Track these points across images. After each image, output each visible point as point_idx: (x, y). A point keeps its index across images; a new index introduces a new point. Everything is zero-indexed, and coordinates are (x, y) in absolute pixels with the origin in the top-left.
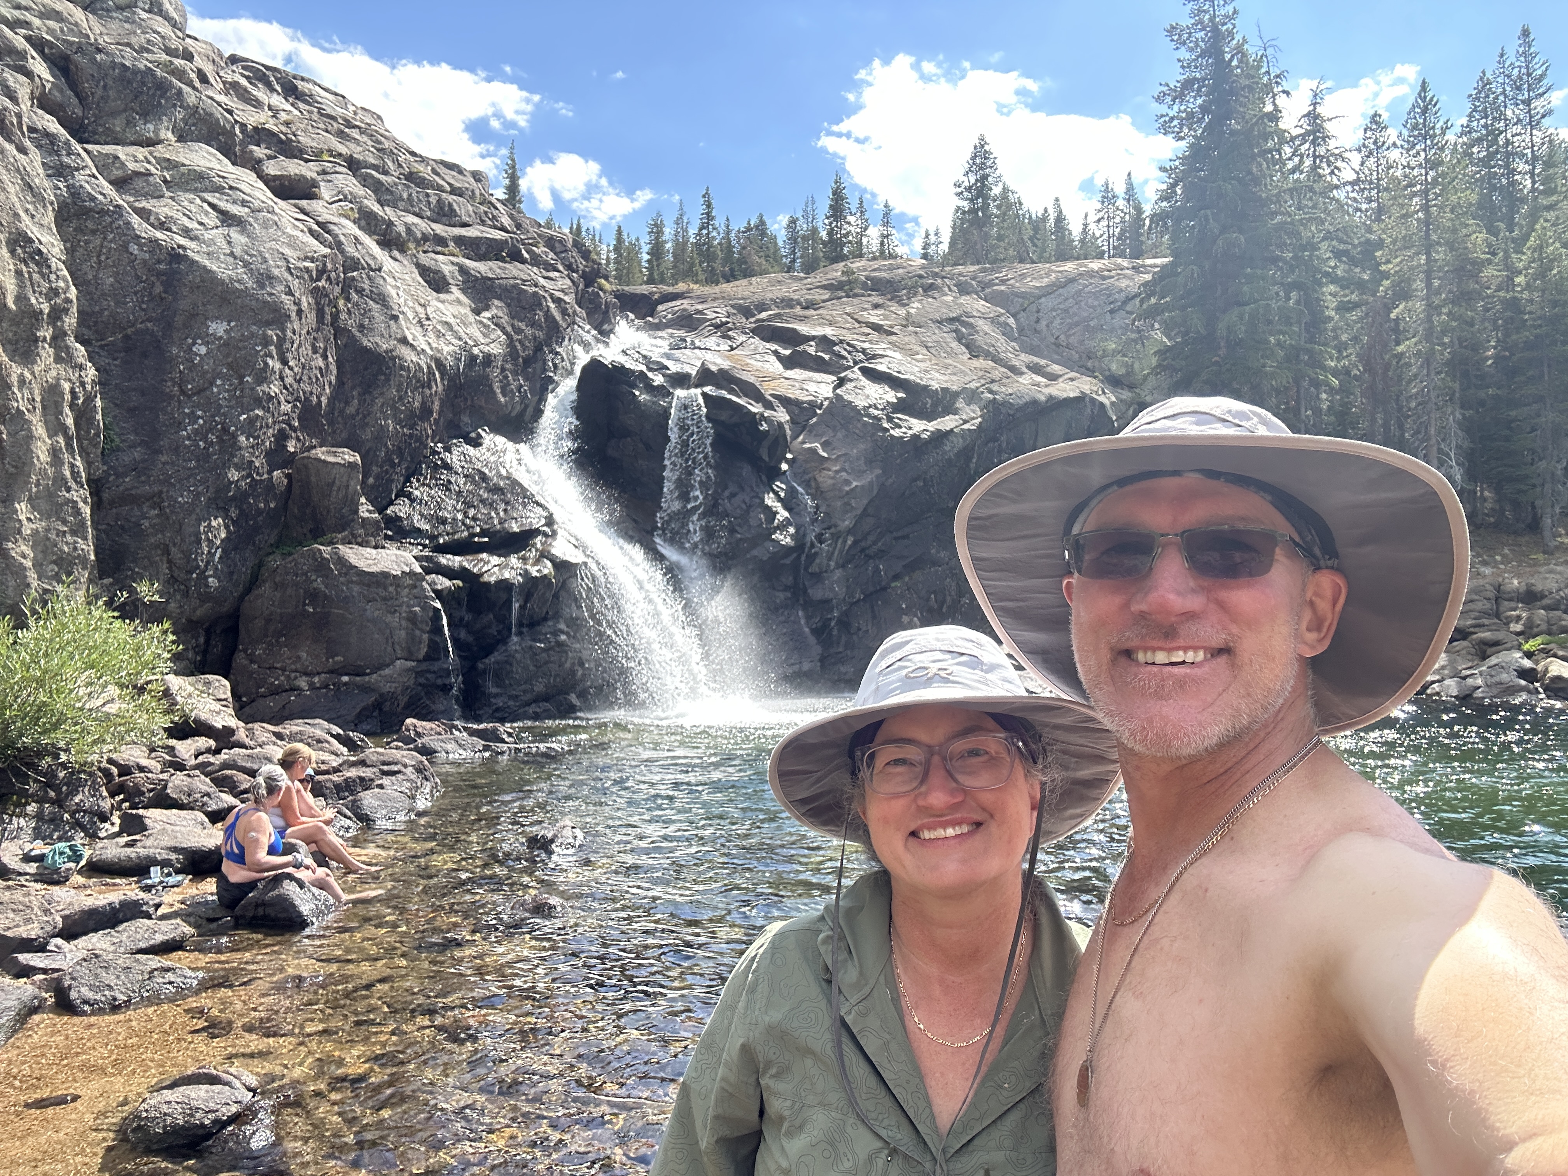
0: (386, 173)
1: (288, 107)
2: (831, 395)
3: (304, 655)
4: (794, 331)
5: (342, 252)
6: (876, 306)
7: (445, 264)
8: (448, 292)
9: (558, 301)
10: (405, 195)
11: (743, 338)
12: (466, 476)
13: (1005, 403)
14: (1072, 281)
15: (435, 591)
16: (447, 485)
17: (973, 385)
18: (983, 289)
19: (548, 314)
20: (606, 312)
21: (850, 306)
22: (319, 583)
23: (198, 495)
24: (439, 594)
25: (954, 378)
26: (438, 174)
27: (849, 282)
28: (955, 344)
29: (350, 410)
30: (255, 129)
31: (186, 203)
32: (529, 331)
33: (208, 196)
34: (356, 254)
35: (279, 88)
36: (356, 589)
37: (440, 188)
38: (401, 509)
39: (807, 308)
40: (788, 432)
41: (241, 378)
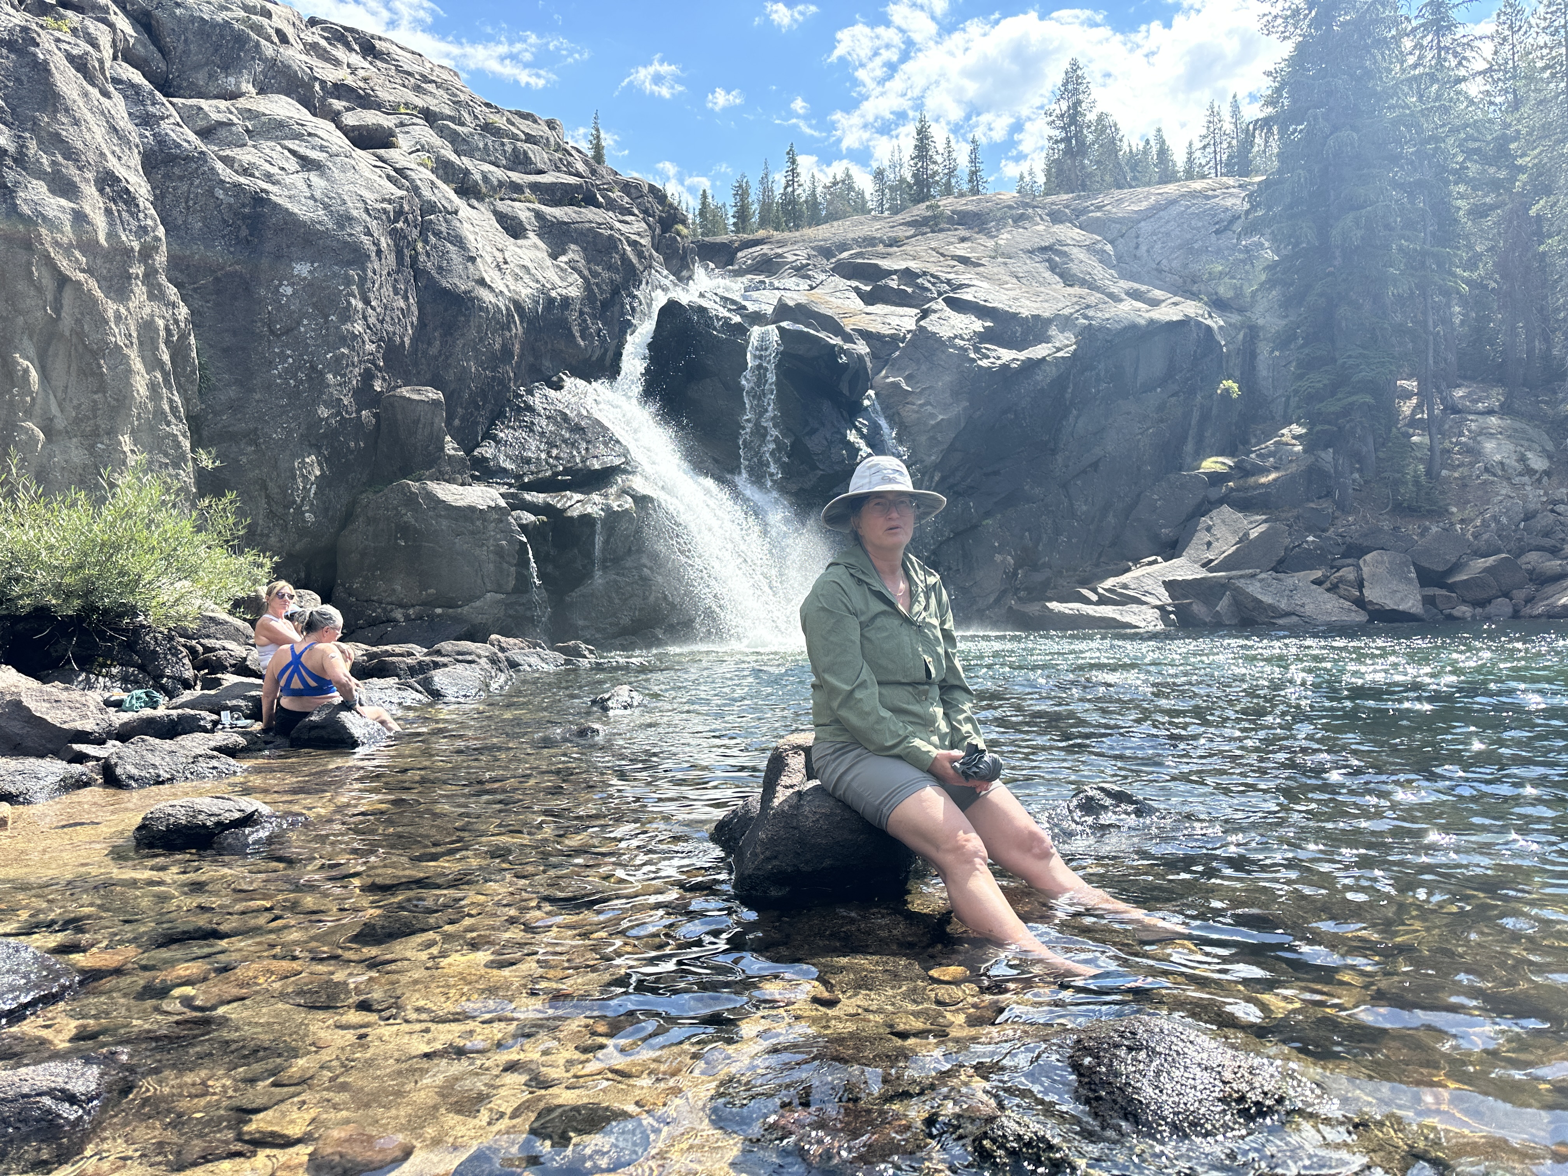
0: (463, 124)
1: (366, 65)
2: (914, 327)
3: (398, 588)
4: (876, 266)
5: (419, 196)
6: (963, 240)
7: (522, 211)
8: (526, 238)
9: (634, 244)
10: (481, 145)
11: (823, 277)
12: (548, 418)
13: (1101, 328)
14: (1173, 202)
15: (521, 526)
16: (530, 428)
17: (1066, 312)
18: (1077, 216)
19: (624, 257)
20: (683, 258)
21: (936, 240)
22: (409, 517)
23: (290, 432)
24: (524, 528)
25: (1046, 305)
26: (513, 124)
27: (935, 217)
28: (1047, 274)
29: (433, 351)
30: (335, 85)
31: (267, 151)
32: (606, 275)
33: (289, 144)
34: (433, 198)
35: (357, 48)
36: (445, 523)
37: (515, 137)
38: (487, 450)
39: (891, 246)
40: (869, 365)
41: (326, 317)
